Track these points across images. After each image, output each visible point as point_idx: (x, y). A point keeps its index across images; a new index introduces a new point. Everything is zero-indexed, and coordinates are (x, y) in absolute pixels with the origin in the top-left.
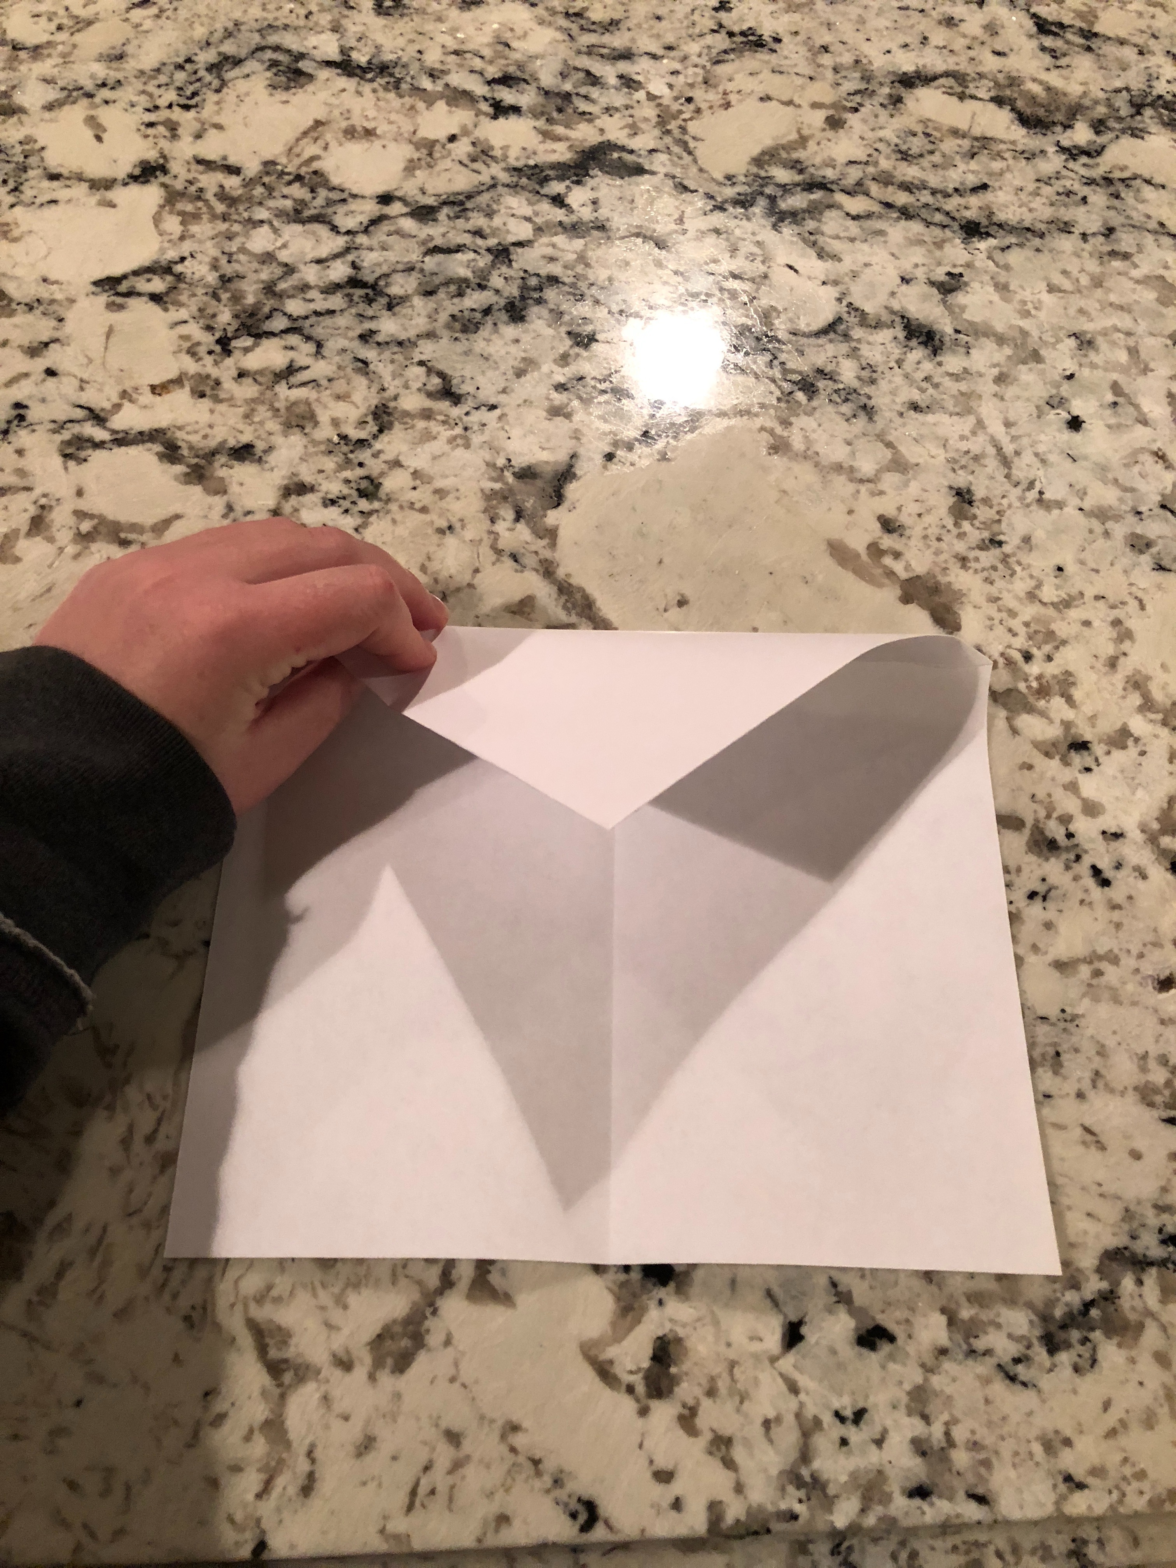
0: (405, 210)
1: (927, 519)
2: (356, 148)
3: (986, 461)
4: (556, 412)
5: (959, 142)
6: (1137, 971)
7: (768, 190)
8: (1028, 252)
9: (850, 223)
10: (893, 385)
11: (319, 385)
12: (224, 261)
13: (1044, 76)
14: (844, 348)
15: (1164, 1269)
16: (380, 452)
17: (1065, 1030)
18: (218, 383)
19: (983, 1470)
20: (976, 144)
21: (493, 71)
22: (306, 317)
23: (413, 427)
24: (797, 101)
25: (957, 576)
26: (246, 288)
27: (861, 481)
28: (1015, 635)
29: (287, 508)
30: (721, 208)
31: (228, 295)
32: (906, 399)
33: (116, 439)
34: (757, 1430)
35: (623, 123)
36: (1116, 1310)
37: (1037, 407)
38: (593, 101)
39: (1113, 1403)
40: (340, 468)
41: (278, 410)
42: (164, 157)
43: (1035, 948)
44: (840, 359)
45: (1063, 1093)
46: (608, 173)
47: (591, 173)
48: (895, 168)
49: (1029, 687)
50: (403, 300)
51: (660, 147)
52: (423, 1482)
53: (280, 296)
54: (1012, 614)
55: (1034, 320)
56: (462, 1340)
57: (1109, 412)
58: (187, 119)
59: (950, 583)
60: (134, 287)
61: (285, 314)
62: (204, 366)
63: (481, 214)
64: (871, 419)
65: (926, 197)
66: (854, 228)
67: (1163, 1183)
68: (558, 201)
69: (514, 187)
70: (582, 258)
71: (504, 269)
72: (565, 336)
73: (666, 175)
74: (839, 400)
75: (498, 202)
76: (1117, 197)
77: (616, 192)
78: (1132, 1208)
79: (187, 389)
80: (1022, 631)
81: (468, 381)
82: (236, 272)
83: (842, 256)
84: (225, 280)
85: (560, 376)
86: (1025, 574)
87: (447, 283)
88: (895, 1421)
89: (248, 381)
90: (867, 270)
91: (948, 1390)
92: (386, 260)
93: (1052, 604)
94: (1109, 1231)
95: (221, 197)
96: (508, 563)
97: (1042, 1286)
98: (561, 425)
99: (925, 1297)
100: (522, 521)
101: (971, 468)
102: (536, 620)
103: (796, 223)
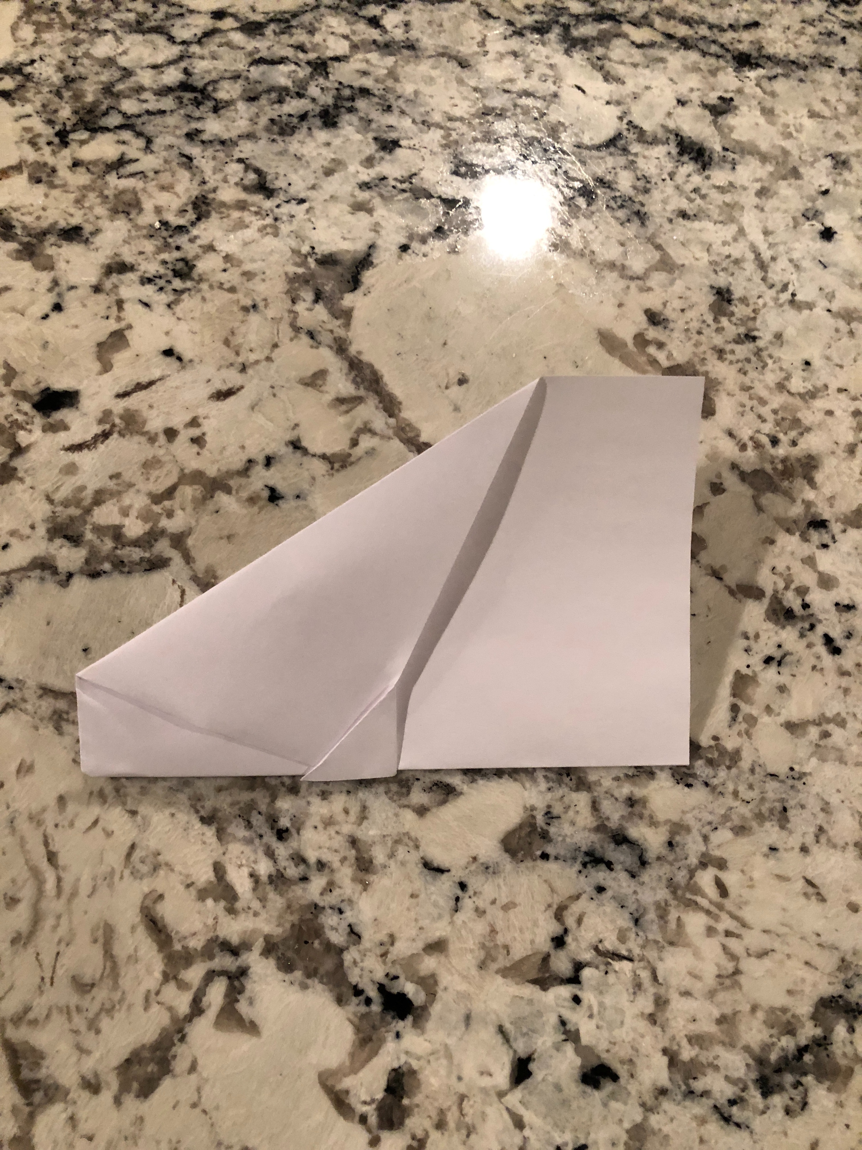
0: (236, 25)
1: (690, 314)
3: (745, 265)
4: (359, 207)
7: (563, 20)
8: (793, 82)
9: (634, 50)
10: (665, 195)
11: (145, 177)
12: (69, 64)
14: (622, 160)
16: (196, 237)
17: (792, 787)
18: (54, 170)
22: (139, 116)
23: (228, 216)
25: (714, 366)
26: (89, 89)
27: (632, 278)
28: (762, 419)
29: (108, 284)
30: (520, 33)
31: (70, 93)
32: (675, 208)
36: (828, 1056)
37: (794, 218)
40: (159, 250)
41: (107, 197)
43: (768, 709)
44: (616, 168)
45: (789, 846)
48: (677, 5)
49: (775, 469)
50: (229, 104)
53: (118, 96)
54: (763, 402)
55: (795, 141)
56: (206, 1067)
57: (858, 224)
61: (120, 112)
62: (43, 155)
63: (304, 31)
64: (643, 224)
65: (703, 31)
66: (637, 55)
68: (374, 22)
69: (335, 9)
70: (392, 74)
71: (321, 80)
72: (371, 140)
73: (472, 3)
74: (615, 206)
75: (320, 21)
77: (427, 17)
78: (848, 958)
79: (25, 174)
80: (770, 417)
81: (281, 178)
82: (80, 74)
83: (626, 80)
84: (69, 80)
85: (366, 175)
86: (775, 366)
87: (270, 90)
89: (82, 170)
90: (647, 93)
91: (666, 1129)
92: (215, 68)
93: (800, 394)
94: (826, 979)
95: (74, 9)
96: (305, 339)
97: (760, 1031)
98: (363, 219)
99: (648, 1039)
100: (320, 302)
101: (731, 270)
102: (327, 392)
103: (585, 48)
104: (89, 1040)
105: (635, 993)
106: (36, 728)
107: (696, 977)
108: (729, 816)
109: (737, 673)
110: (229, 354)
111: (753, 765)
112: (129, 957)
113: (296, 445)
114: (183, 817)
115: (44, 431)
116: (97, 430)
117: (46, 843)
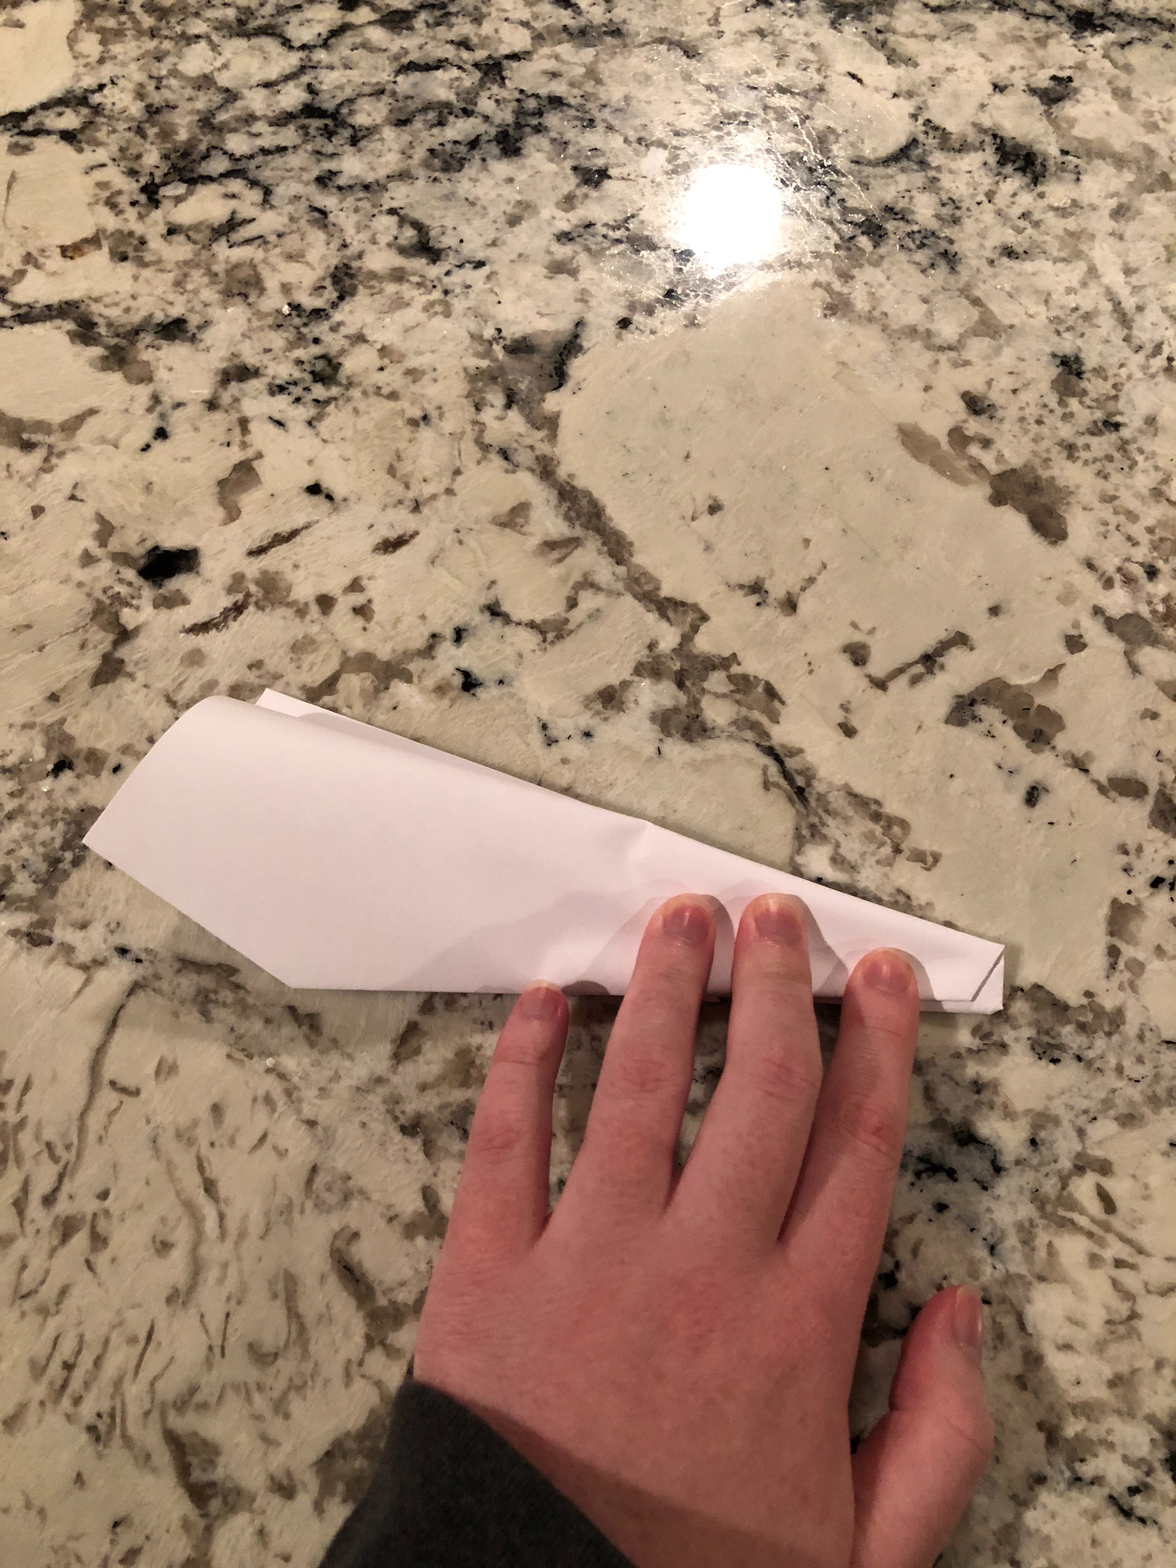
0: (374, 17)
1: (1025, 396)
3: (1100, 320)
4: (558, 268)
8: (1155, 50)
9: (929, 17)
10: (982, 225)
11: (266, 243)
12: (151, 87)
14: (919, 179)
16: (340, 324)
18: (143, 242)
22: (252, 157)
23: (381, 291)
25: (1062, 469)
26: (178, 121)
27: (941, 349)
28: (1135, 544)
29: (226, 397)
30: (766, 2)
31: (155, 130)
32: (998, 244)
33: (19, 315)
37: (1166, 248)
40: (291, 346)
41: (216, 275)
43: (1159, 951)
44: (914, 193)
49: (1154, 612)
50: (370, 131)
53: (220, 130)
54: (1132, 516)
55: (1162, 136)
59: (1053, 478)
60: (43, 124)
61: (225, 153)
62: (126, 220)
63: (468, 19)
64: (953, 270)
66: (933, 23)
70: (592, 73)
71: (495, 89)
72: (569, 172)
74: (912, 246)
79: (106, 250)
80: (1144, 539)
81: (449, 232)
82: (166, 101)
83: (919, 60)
84: (152, 111)
85: (565, 222)
86: (1149, 465)
87: (427, 108)
89: (180, 238)
90: (951, 77)
91: (1047, 1529)
92: (349, 81)
95: (150, 8)
96: (497, 462)
97: (1168, 1394)
98: (566, 286)
99: (1017, 1409)
100: (515, 407)
101: (1079, 329)
102: (531, 534)
103: (860, 18)
104: (276, 1427)
105: (995, 1348)
106: (176, 1015)
107: (1076, 1323)
108: (1112, 1100)
109: (1116, 904)
110: (395, 488)
111: (1141, 1030)
112: (321, 1317)
113: (494, 611)
114: (377, 1127)
115: (156, 606)
116: (227, 602)
117: (201, 1168)
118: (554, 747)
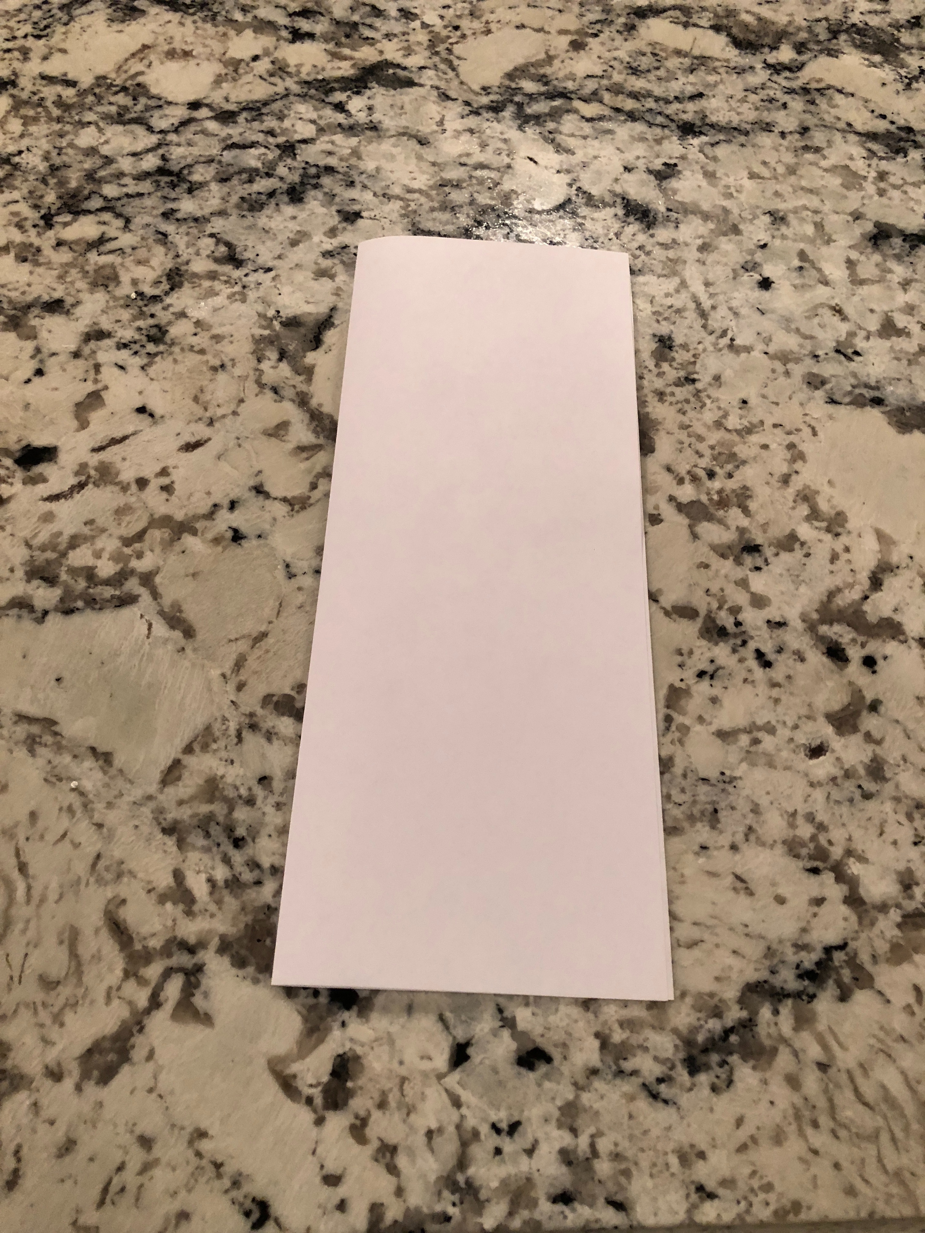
0: (211, 114)
2: (173, 66)
3: (686, 314)
4: (322, 273)
5: (680, 60)
6: (791, 740)
7: (517, 99)
8: (734, 147)
9: (584, 124)
11: (124, 253)
12: (54, 153)
13: (757, 9)
14: (571, 223)
15: (799, 1000)
16: (169, 306)
17: (723, 790)
18: (39, 250)
19: (623, 1180)
20: (695, 61)
21: (294, 7)
22: (119, 199)
23: (200, 285)
24: (547, 28)
25: (654, 407)
26: (72, 176)
28: (701, 456)
29: (86, 350)
30: (476, 113)
31: (55, 181)
34: (420, 1140)
35: (399, 47)
36: (753, 1037)
37: (734, 271)
38: (376, 29)
39: (746, 1120)
40: (135, 318)
41: (87, 272)
42: (15, 74)
43: (701, 719)
45: (719, 844)
46: (383, 85)
47: (369, 85)
48: (625, 80)
49: (711, 500)
50: (201, 185)
51: (428, 65)
52: (115, 1181)
53: (100, 181)
54: (701, 438)
55: (735, 201)
56: (163, 1055)
57: (795, 274)
58: (38, 46)
59: (648, 413)
61: (101, 196)
62: (29, 236)
63: (274, 118)
65: (650, 104)
66: (587, 128)
67: (803, 924)
68: (340, 107)
69: (303, 97)
70: (356, 153)
71: (289, 161)
72: (335, 213)
73: (432, 87)
75: (289, 108)
76: (813, 102)
77: (389, 101)
78: (774, 946)
79: (12, 254)
80: (708, 453)
81: (250, 249)
82: (64, 162)
83: (575, 150)
84: (54, 169)
85: (329, 244)
86: (713, 406)
87: (242, 171)
88: (546, 1134)
89: (65, 249)
90: (595, 162)
91: (596, 1106)
92: (190, 154)
93: (736, 431)
94: (752, 966)
96: (270, 394)
97: (688, 1015)
98: (326, 285)
99: (581, 1024)
100: (284, 360)
101: (673, 319)
102: (289, 441)
103: (538, 124)
104: (54, 1033)
106: (11, 751)
109: (672, 688)
110: (198, 411)
111: (685, 771)
112: (93, 957)
113: (259, 490)
114: (145, 829)
115: (24, 483)
116: (73, 481)
117: (18, 854)
118: (293, 580)
